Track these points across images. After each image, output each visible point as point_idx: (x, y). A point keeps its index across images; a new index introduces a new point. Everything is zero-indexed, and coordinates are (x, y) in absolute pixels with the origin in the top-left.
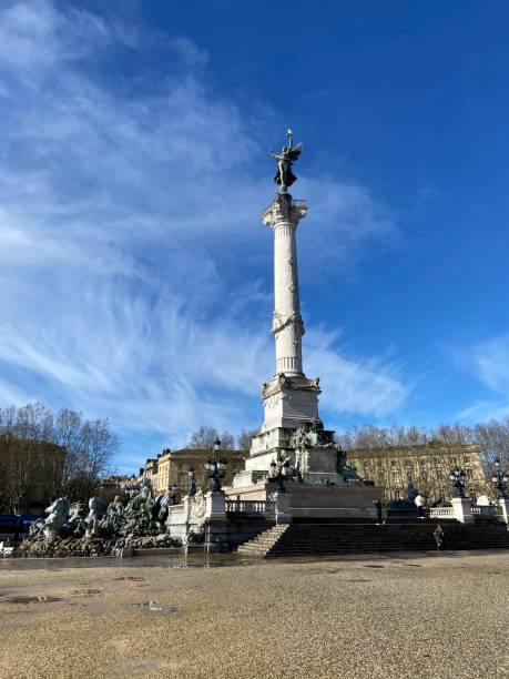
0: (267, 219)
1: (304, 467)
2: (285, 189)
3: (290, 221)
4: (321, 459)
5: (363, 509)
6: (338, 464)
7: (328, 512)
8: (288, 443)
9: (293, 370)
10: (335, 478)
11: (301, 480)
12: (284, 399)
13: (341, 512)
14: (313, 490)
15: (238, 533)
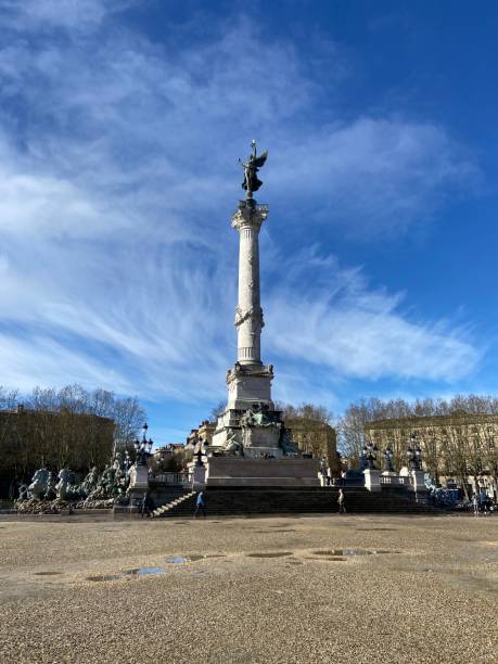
0: (235, 223)
1: (247, 442)
2: (250, 195)
3: (252, 224)
4: (264, 436)
5: (299, 478)
6: (281, 440)
7: (265, 481)
8: (237, 422)
9: (250, 358)
10: (275, 452)
11: (243, 454)
12: (238, 384)
13: (278, 481)
14: (252, 463)
15: (159, 498)
